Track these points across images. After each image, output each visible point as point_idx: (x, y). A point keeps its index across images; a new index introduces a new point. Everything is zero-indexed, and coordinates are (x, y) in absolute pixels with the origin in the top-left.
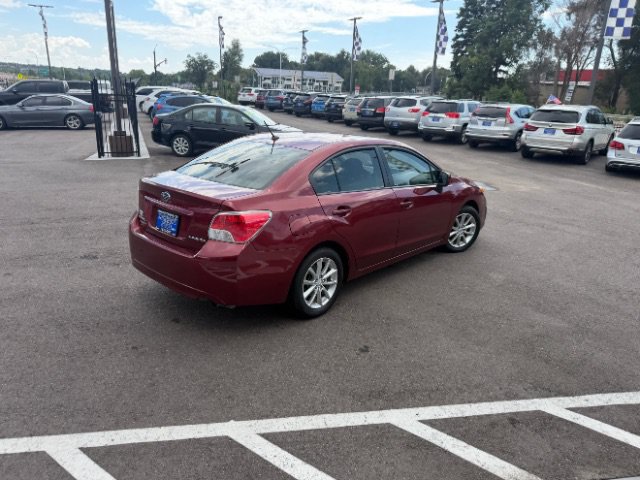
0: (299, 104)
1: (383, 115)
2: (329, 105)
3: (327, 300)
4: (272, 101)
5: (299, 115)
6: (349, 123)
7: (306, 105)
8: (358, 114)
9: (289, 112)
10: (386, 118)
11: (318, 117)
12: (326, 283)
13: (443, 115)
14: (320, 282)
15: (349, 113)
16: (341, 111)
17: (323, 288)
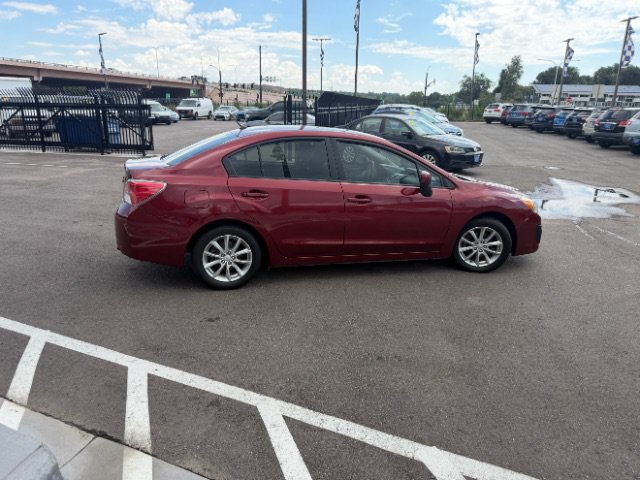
0: (540, 119)
1: (624, 129)
2: (570, 119)
3: (238, 278)
4: (515, 116)
5: (539, 130)
6: (589, 139)
7: (548, 119)
8: (596, 128)
9: (531, 128)
10: (626, 133)
11: (559, 132)
12: (238, 260)
14: (228, 257)
15: (588, 128)
16: (581, 126)
17: (233, 265)
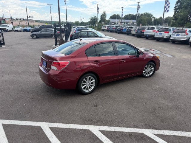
0: (119, 30)
1: (144, 33)
2: (128, 30)
3: (91, 90)
4: (111, 29)
5: (119, 33)
6: (134, 35)
7: (121, 30)
8: (136, 32)
9: (116, 32)
10: (145, 33)
11: (124, 33)
12: (91, 84)
13: (163, 32)
14: (88, 83)
15: (133, 32)
16: (131, 32)
17: (90, 86)
